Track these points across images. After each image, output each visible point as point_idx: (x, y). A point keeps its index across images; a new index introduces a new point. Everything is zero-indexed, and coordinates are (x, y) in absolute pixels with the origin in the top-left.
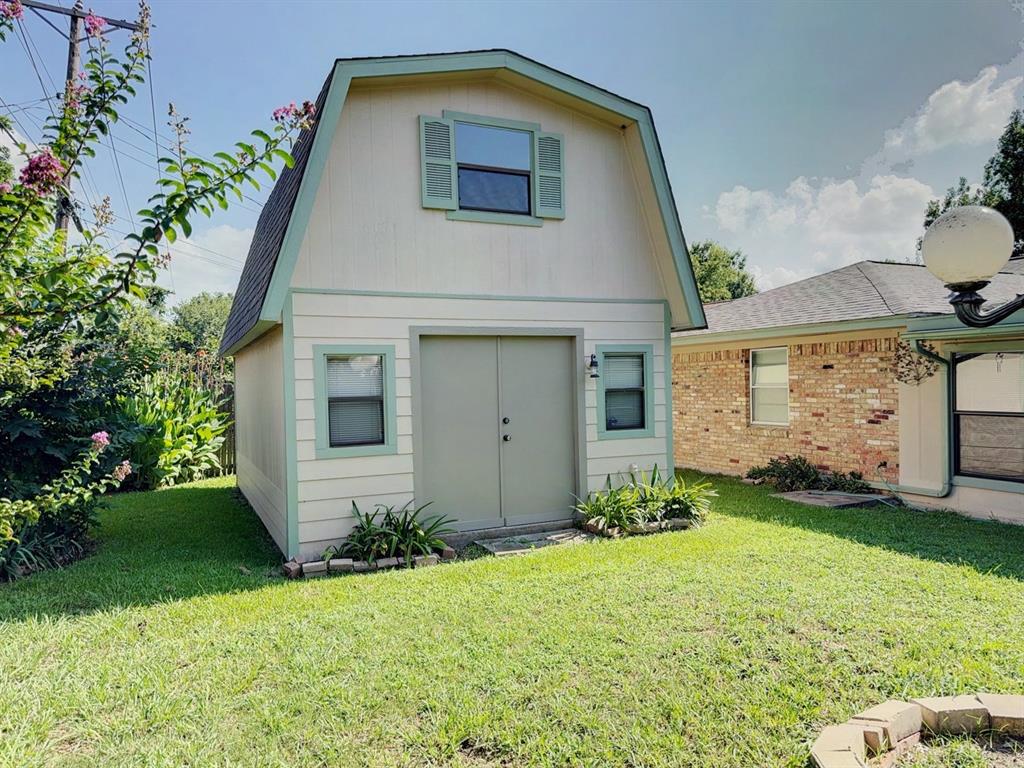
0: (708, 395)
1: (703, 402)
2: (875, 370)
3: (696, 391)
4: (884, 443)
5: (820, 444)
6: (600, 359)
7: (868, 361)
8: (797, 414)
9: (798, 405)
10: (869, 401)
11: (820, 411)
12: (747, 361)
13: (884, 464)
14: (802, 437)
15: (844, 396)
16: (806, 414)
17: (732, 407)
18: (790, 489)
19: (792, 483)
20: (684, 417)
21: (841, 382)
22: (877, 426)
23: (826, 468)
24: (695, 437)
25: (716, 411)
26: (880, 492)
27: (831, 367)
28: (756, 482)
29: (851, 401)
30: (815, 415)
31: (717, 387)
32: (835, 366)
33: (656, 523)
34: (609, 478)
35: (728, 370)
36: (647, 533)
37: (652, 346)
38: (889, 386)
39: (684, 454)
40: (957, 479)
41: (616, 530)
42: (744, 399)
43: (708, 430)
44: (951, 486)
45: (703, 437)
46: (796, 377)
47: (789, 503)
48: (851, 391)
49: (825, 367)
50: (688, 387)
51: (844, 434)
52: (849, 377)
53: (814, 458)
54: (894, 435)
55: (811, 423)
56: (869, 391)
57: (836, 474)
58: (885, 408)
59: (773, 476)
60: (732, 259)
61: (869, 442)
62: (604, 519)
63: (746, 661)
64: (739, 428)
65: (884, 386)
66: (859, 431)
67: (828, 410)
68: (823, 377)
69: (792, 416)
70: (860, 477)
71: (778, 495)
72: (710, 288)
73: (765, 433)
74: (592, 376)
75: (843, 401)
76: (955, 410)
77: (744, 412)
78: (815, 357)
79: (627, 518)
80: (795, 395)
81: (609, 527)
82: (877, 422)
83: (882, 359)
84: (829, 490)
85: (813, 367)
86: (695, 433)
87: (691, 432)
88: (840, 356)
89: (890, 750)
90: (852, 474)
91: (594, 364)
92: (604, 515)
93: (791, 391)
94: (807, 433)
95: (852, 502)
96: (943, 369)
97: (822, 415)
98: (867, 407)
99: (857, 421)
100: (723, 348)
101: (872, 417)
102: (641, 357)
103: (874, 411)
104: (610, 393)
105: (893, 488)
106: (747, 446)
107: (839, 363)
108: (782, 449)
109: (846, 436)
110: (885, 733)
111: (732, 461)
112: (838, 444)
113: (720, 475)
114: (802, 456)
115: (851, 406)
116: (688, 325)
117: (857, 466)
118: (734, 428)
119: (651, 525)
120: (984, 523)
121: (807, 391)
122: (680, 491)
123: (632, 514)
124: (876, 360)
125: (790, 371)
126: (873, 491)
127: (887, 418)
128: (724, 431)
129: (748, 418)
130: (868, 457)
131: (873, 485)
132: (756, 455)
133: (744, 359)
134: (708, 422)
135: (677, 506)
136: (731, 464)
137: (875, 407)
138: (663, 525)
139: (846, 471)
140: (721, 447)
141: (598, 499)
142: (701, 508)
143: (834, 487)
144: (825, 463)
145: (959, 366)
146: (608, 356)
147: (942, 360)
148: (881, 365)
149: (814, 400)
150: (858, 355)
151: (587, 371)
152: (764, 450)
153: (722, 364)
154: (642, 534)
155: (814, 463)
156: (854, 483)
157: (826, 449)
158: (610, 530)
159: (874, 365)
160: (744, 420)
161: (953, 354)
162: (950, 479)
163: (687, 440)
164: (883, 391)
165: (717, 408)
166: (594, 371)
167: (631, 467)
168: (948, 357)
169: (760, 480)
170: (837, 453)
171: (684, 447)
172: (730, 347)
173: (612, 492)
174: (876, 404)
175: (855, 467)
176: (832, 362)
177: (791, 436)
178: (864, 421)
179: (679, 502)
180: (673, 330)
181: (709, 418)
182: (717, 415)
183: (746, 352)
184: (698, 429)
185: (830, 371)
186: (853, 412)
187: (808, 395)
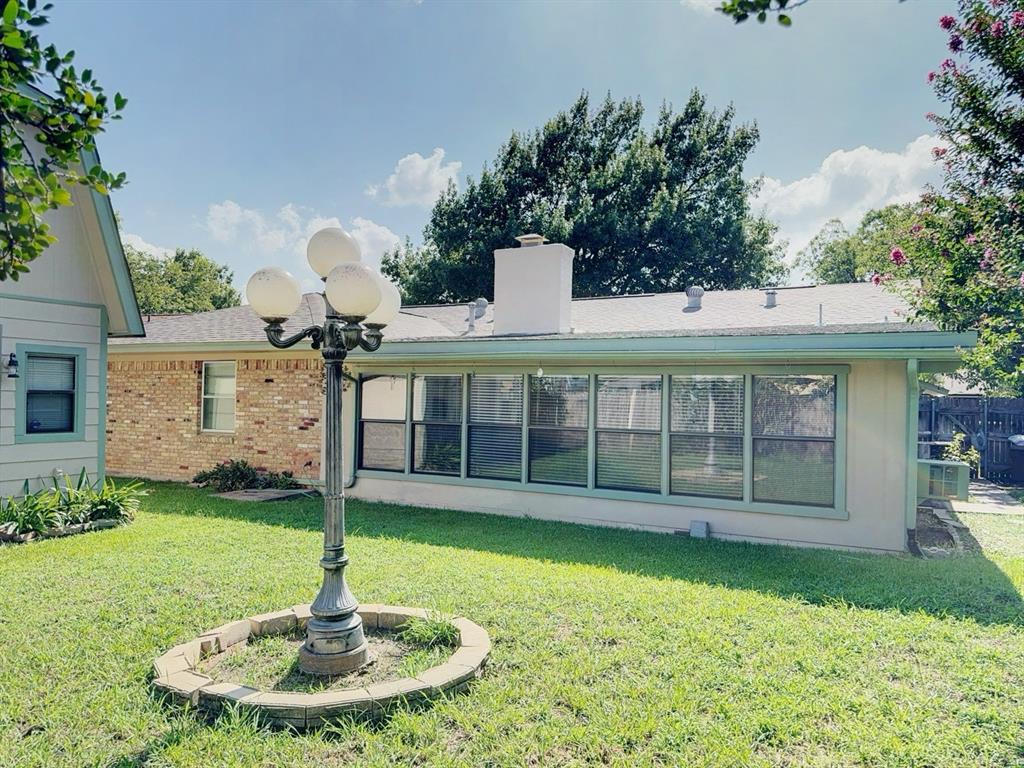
0: (162, 404)
1: (156, 411)
2: (305, 385)
3: (150, 400)
4: (311, 446)
5: (260, 449)
6: (21, 359)
7: (301, 377)
8: (242, 422)
9: (243, 414)
10: (301, 411)
11: (262, 419)
12: (200, 372)
13: (310, 463)
14: (245, 443)
15: (281, 406)
16: (250, 422)
17: (184, 416)
18: (230, 489)
19: (233, 484)
20: (137, 425)
21: (279, 394)
22: (306, 432)
23: (264, 470)
24: (147, 446)
25: (169, 420)
26: (305, 487)
27: (272, 381)
28: (201, 485)
29: (286, 411)
30: (257, 423)
31: (171, 396)
32: (275, 381)
33: (78, 526)
34: (26, 483)
35: (181, 380)
36: (66, 535)
37: (85, 349)
38: (316, 399)
39: (135, 463)
40: (360, 473)
41: (30, 535)
42: (195, 408)
43: (159, 438)
44: (356, 478)
45: (154, 445)
46: (242, 389)
47: (222, 500)
48: (287, 402)
49: (267, 381)
50: (141, 395)
51: (280, 438)
52: (285, 390)
53: (254, 460)
54: (317, 439)
55: (254, 429)
56: (300, 402)
57: (272, 474)
58: (312, 416)
59: (216, 479)
60: (219, 272)
61: (299, 445)
62: (15, 525)
63: (124, 617)
64: (189, 436)
65: (312, 398)
66: (291, 436)
67: (268, 418)
68: (266, 389)
69: (238, 423)
70: (291, 476)
71: (216, 495)
72: (192, 299)
73: (213, 440)
74: (10, 376)
75: (280, 411)
76: (360, 418)
77: (195, 421)
78: (258, 371)
79: (45, 522)
80: (241, 405)
81: (21, 533)
82: (306, 429)
83: (311, 376)
84: (264, 488)
85: (257, 380)
86: (147, 442)
87: (142, 441)
88: (279, 372)
89: (219, 652)
90: (284, 473)
91: (13, 363)
92: (16, 521)
93: (238, 401)
94: (249, 439)
95: (280, 496)
96: (353, 385)
97: (263, 423)
98: (298, 416)
99: (290, 428)
100: (178, 358)
101: (302, 424)
102: (72, 359)
103: (303, 419)
104: (32, 395)
105: (315, 483)
106: (197, 452)
107: (278, 378)
108: (228, 455)
109: (281, 440)
110: (217, 640)
111: (182, 467)
112: (275, 448)
113: (170, 482)
114: (245, 460)
115: (286, 415)
116: (126, 332)
117: (289, 467)
118: (185, 435)
119: (73, 527)
120: (374, 504)
121: (252, 402)
122: (109, 493)
123: (51, 518)
124: (307, 377)
125: (238, 383)
126: (298, 486)
127: (313, 425)
128: (176, 439)
129: (199, 426)
130: (298, 458)
131: (301, 482)
132: (204, 461)
133: (197, 370)
134: (160, 430)
135: (104, 507)
136: (180, 470)
137: (305, 416)
138: (87, 526)
139: (280, 471)
140: (172, 454)
141: (9, 505)
142: (131, 508)
143: (269, 485)
144: (263, 466)
145: (365, 384)
146: (31, 356)
147: (352, 379)
148: (311, 381)
149: (257, 410)
150: (293, 372)
151: (4, 370)
152: (212, 456)
153: (177, 374)
154: (59, 537)
155: (255, 465)
156: (287, 481)
157: (264, 452)
158: (22, 536)
159: (305, 381)
160: (195, 428)
161: (360, 375)
162: (355, 472)
163: (138, 449)
164: (310, 402)
165: (170, 416)
166: (13, 370)
167: (54, 471)
168: (356, 377)
169: (204, 484)
170: (274, 456)
171: (135, 456)
172: (185, 358)
173: (29, 498)
174: (305, 413)
175: (288, 468)
176: (272, 377)
177: (236, 442)
178: (296, 428)
179: (107, 504)
180: (110, 335)
181: (161, 427)
182: (169, 423)
183: (199, 363)
184: (150, 438)
185: (271, 384)
186: (287, 420)
187: (252, 405)
